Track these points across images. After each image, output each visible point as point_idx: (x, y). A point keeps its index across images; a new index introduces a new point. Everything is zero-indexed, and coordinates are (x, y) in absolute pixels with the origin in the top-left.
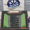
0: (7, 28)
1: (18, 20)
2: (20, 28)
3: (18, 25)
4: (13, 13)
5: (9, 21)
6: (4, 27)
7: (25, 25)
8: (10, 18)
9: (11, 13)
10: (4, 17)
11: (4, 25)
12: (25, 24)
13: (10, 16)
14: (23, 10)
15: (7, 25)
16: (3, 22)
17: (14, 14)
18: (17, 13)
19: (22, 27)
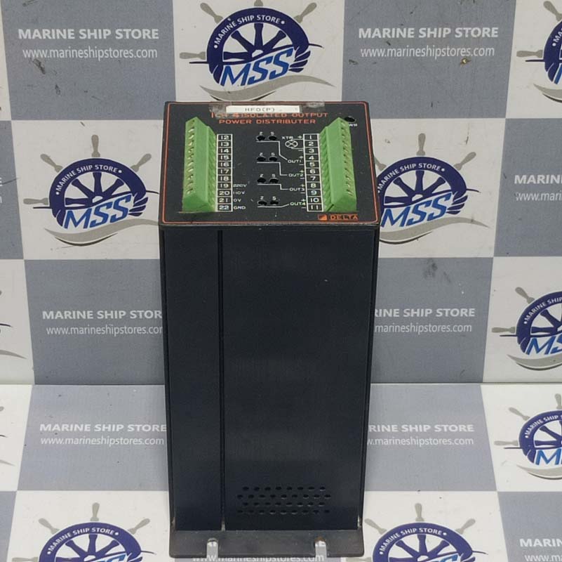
0: (209, 215)
1: (298, 168)
2: (315, 216)
3: (300, 196)
4: (255, 118)
5: (222, 172)
6: (186, 209)
7: (353, 194)
8: (229, 156)
9: (242, 117)
10: (188, 145)
11: (187, 194)
12: (352, 187)
13: (229, 139)
14: (336, 96)
15: (211, 196)
16: (181, 176)
17: (267, 128)
18: (289, 116)
19: (328, 213)
